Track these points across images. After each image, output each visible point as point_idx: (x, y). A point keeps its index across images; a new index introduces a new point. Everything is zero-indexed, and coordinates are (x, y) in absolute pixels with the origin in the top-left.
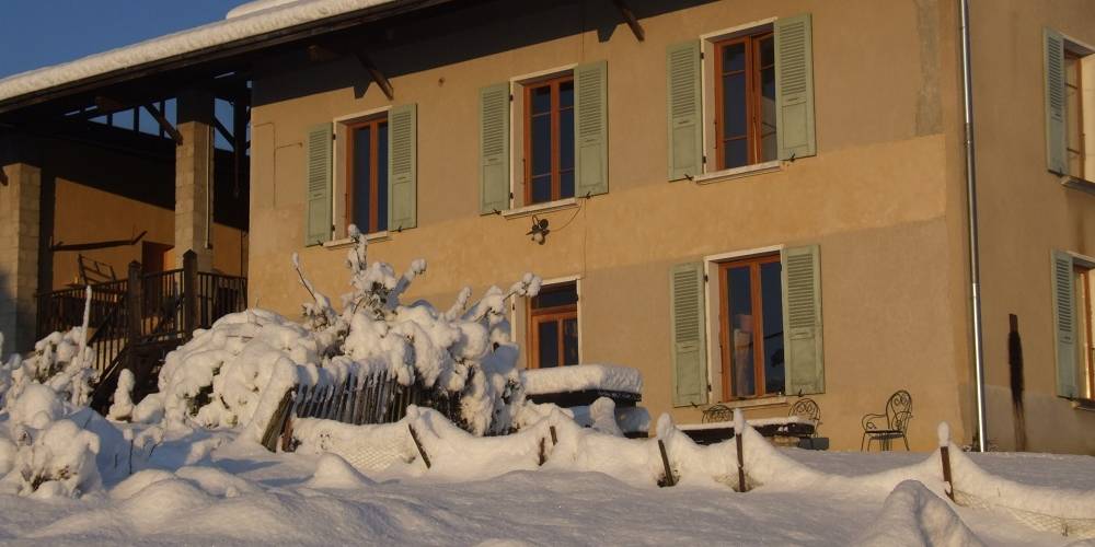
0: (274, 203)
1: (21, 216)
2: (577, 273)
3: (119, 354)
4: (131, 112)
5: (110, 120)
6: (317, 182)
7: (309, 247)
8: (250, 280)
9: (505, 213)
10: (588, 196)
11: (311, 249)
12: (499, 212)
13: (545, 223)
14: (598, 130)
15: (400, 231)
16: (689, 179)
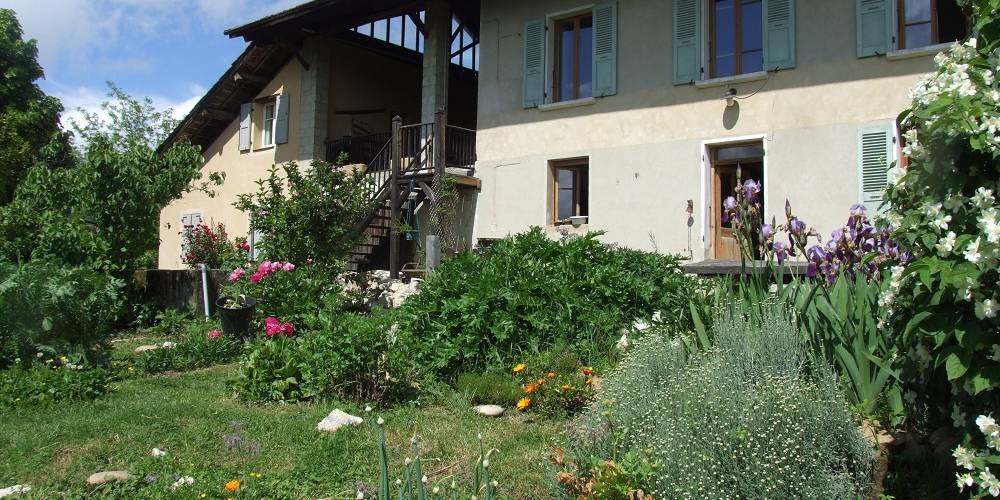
0: (498, 78)
1: (317, 89)
2: (763, 132)
3: (385, 183)
4: (385, 21)
5: (356, 30)
6: (533, 61)
7: (526, 109)
8: (478, 133)
9: (698, 83)
10: (776, 71)
11: (527, 111)
12: (692, 83)
13: (734, 92)
14: (786, 16)
15: (602, 97)
16: (878, 55)
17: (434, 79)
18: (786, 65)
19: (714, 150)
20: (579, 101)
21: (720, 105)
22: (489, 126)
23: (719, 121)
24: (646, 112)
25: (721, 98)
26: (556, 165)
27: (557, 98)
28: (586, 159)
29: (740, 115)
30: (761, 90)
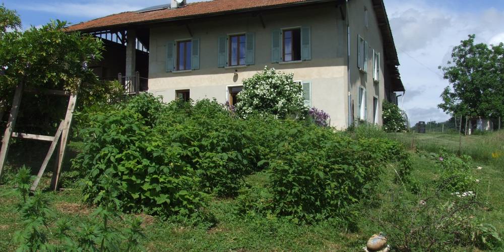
0: (157, 60)
4: (111, 34)
5: (101, 35)
6: (170, 55)
7: (167, 72)
8: (149, 80)
9: (226, 67)
10: (249, 65)
11: (168, 73)
12: (224, 67)
13: (236, 71)
14: (252, 49)
15: (194, 70)
16: (277, 63)
17: (131, 59)
18: (252, 64)
19: (230, 88)
20: (179, 71)
21: (232, 75)
22: (153, 78)
23: (232, 79)
24: (209, 76)
25: (232, 73)
26: (178, 92)
27: (178, 69)
28: (189, 90)
29: (238, 78)
30: (244, 71)
